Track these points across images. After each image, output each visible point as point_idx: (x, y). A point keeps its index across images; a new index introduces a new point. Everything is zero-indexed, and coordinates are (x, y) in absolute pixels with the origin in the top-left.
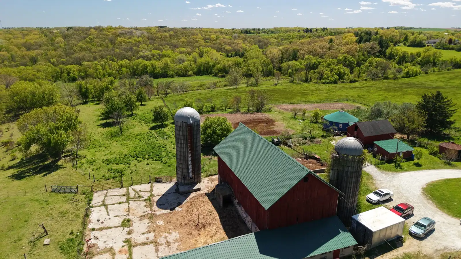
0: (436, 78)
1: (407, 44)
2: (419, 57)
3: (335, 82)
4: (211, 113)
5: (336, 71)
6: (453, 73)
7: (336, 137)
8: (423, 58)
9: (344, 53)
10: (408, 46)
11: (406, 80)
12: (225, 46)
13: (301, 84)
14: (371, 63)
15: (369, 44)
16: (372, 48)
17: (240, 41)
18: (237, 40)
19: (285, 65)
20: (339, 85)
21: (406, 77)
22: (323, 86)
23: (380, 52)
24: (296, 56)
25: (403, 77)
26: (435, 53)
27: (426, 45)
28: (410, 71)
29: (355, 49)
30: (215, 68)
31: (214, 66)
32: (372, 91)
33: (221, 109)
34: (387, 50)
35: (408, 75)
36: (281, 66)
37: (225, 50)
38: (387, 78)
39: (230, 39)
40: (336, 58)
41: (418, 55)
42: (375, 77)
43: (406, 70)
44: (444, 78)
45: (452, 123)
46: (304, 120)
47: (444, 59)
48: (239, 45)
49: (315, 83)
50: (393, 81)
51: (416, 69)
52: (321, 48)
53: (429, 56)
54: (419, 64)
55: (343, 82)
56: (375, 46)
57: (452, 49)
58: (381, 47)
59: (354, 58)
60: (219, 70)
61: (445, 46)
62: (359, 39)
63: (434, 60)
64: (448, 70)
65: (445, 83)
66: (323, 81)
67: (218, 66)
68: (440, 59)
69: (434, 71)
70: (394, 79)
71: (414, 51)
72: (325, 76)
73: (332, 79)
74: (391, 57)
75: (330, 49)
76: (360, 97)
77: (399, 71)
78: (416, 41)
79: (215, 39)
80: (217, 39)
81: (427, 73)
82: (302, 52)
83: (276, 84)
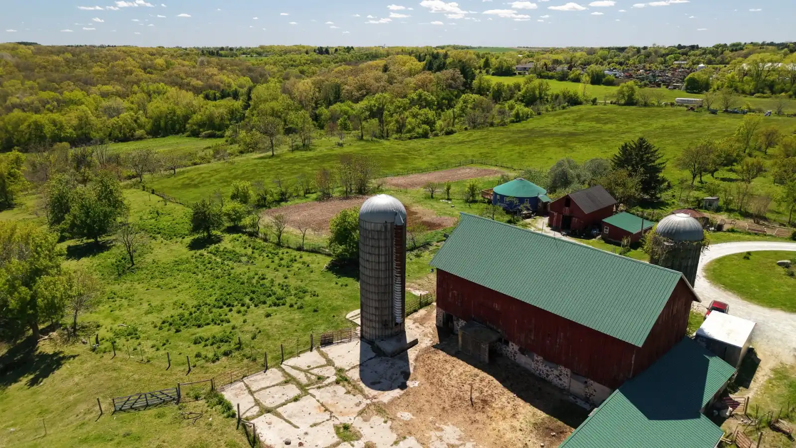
0: (556, 119)
1: (491, 71)
2: (520, 91)
3: (425, 136)
4: (283, 203)
5: (422, 118)
6: (572, 112)
7: (528, 221)
8: (526, 92)
9: (416, 90)
10: (493, 74)
11: (518, 126)
12: (189, 79)
13: (377, 141)
14: (465, 102)
15: (447, 73)
16: (453, 79)
17: (215, 71)
18: (207, 68)
19: (324, 111)
20: (431, 139)
21: (517, 122)
22: (413, 144)
23: (465, 84)
24: (339, 97)
25: (513, 122)
26: (541, 85)
27: (517, 72)
28: (520, 112)
29: (431, 81)
30: (190, 121)
31: (186, 118)
32: (495, 145)
33: (294, 194)
34: (474, 81)
35: (518, 118)
36: (317, 112)
37: (190, 88)
38: (492, 125)
39: (194, 67)
40: (405, 96)
41: (518, 87)
42: (475, 125)
43: (514, 112)
44: (566, 119)
46: (448, 199)
47: (555, 93)
48: (215, 77)
49: (396, 139)
50: (501, 128)
51: (521, 108)
52: (377, 80)
53: (534, 89)
54: (522, 101)
55: (436, 135)
56: (457, 75)
57: (551, 78)
58: (465, 77)
59: (432, 94)
60: (202, 125)
61: (542, 74)
62: (428, 65)
63: (540, 94)
64: (564, 108)
65: (574, 128)
66: (408, 135)
67: (197, 117)
68: (548, 92)
69: (547, 110)
70: (502, 125)
71: (508, 81)
72: (409, 127)
73: (420, 131)
74: (481, 91)
75: (390, 81)
76: (485, 156)
77: (502, 112)
78: (502, 67)
79: (164, 66)
80: (168, 67)
81: (539, 114)
82: (347, 87)
83: (340, 145)
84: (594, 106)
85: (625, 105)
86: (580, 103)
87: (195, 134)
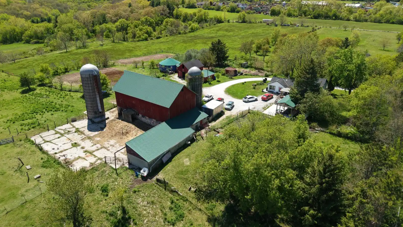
0: (209, 31)
1: (185, 6)
2: (195, 16)
3: (146, 39)
4: (67, 73)
5: (144, 31)
6: (217, 27)
8: (198, 17)
9: (144, 16)
10: (186, 8)
11: (192, 34)
12: (22, 11)
13: (121, 43)
14: (167, 22)
15: (160, 7)
16: (163, 10)
17: (37, 6)
18: (32, 4)
19: (97, 28)
20: (150, 41)
21: (192, 32)
22: (139, 44)
23: (169, 13)
24: (105, 20)
25: (190, 32)
26: (205, 13)
27: (197, 6)
28: (193, 27)
29: (152, 12)
30: (24, 35)
31: (22, 33)
32: (176, 44)
33: (72, 69)
34: (174, 12)
35: (193, 30)
36: (94, 29)
37: (24, 16)
38: (180, 33)
39: (25, 4)
40: (139, 20)
41: (195, 14)
42: (172, 33)
43: (190, 27)
44: (213, 30)
45: (228, 57)
46: (143, 68)
47: (211, 17)
48: (37, 10)
49: (131, 41)
50: (184, 35)
51: (196, 25)
52: (125, 11)
53: (201, 16)
54: (196, 21)
55: (152, 39)
56: (165, 9)
57: (213, 9)
58: (170, 9)
59: (153, 19)
60: (31, 37)
61: (209, 7)
62: (152, 3)
63: (205, 18)
64: (215, 25)
65: (215, 34)
66: (138, 39)
67: (28, 33)
68: (208, 17)
69: (207, 26)
70: (185, 34)
71: (190, 11)
72: (138, 35)
73: (144, 37)
74: (177, 17)
75: (132, 12)
76: (169, 49)
77: (186, 27)
78: (190, 3)
79: (6, 4)
80: (9, 4)
81: (203, 28)
82: (109, 15)
83: (102, 45)
84: (229, 24)
85: (241, 23)
86: (223, 22)
87: (28, 42)
